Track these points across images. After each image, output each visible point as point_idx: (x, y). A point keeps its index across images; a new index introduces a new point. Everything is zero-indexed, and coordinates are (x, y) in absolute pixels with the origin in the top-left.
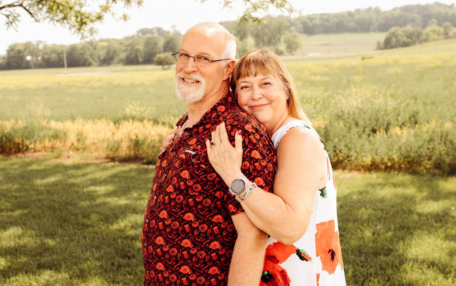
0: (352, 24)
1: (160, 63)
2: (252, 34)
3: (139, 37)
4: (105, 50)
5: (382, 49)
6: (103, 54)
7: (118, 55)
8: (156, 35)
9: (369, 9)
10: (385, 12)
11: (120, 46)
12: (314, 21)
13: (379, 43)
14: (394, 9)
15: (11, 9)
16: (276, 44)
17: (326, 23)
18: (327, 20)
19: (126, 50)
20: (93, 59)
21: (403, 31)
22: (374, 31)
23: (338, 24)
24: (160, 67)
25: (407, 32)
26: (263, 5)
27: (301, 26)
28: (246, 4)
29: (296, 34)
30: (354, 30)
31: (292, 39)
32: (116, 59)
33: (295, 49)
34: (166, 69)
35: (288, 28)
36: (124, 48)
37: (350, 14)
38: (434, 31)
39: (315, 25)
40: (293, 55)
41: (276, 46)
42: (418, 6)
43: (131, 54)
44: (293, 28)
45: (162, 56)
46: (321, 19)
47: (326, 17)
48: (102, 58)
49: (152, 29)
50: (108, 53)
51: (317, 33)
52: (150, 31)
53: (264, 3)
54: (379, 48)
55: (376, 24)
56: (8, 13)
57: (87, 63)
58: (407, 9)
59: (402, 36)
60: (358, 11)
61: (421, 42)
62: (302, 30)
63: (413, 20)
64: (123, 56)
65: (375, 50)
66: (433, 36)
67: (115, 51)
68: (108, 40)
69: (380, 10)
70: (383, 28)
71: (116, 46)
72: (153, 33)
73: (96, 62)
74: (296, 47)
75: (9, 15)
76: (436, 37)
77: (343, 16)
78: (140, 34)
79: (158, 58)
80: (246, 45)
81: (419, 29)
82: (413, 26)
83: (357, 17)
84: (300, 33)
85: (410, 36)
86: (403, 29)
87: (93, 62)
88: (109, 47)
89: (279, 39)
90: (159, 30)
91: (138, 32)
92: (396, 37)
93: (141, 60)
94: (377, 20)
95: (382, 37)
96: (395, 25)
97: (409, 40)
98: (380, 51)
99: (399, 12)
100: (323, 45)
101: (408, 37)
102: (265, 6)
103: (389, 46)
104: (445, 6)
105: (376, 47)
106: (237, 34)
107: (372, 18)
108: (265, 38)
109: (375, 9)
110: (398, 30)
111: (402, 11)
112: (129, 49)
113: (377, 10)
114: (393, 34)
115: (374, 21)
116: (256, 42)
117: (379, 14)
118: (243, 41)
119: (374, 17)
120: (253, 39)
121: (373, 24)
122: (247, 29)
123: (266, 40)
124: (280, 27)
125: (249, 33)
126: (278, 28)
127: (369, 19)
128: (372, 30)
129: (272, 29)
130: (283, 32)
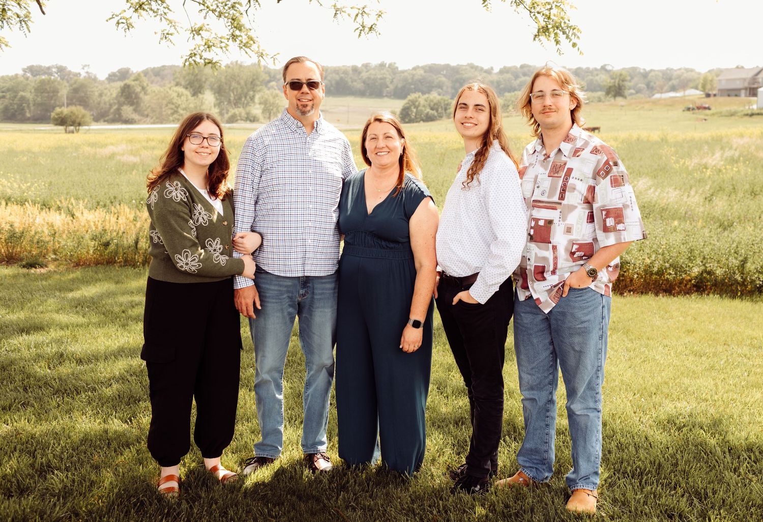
0: (359, 85)
1: (62, 121)
2: (212, 89)
3: (27, 79)
8: (56, 77)
9: (382, 65)
10: (403, 72)
14: (414, 69)
16: (248, 104)
19: (3, 97)
21: (426, 100)
22: (389, 96)
23: (338, 83)
24: (61, 128)
25: (432, 101)
26: (221, 42)
28: (193, 38)
30: (361, 94)
31: (271, 100)
34: (73, 132)
35: (266, 83)
37: (355, 70)
41: (248, 109)
42: (447, 67)
43: (11, 105)
44: (273, 83)
45: (65, 110)
49: (49, 68)
52: (47, 71)
53: (223, 40)
55: (392, 87)
58: (432, 69)
59: (424, 106)
60: (366, 66)
63: (440, 86)
69: (397, 68)
70: (400, 93)
72: (51, 74)
77: (346, 72)
78: (29, 75)
79: (58, 114)
80: (202, 103)
81: (447, 97)
82: (439, 94)
83: (364, 75)
85: (435, 106)
86: (426, 96)
89: (252, 99)
90: (61, 70)
91: (24, 70)
92: (417, 107)
93: (28, 115)
94: (392, 82)
95: (398, 105)
96: (416, 90)
97: (434, 112)
99: (422, 72)
101: (432, 109)
102: (223, 45)
103: (407, 120)
104: (482, 69)
106: (189, 87)
107: (385, 78)
108: (232, 95)
109: (390, 65)
110: (419, 97)
111: (425, 72)
112: (8, 95)
113: (393, 69)
114: (413, 102)
115: (388, 82)
116: (217, 99)
117: (394, 73)
118: (197, 97)
119: (389, 77)
120: (213, 96)
121: (387, 87)
122: (204, 80)
123: (232, 99)
124: (254, 80)
125: (206, 86)
126: (252, 82)
127: (381, 79)
128: (384, 95)
129: (242, 82)
130: (258, 88)
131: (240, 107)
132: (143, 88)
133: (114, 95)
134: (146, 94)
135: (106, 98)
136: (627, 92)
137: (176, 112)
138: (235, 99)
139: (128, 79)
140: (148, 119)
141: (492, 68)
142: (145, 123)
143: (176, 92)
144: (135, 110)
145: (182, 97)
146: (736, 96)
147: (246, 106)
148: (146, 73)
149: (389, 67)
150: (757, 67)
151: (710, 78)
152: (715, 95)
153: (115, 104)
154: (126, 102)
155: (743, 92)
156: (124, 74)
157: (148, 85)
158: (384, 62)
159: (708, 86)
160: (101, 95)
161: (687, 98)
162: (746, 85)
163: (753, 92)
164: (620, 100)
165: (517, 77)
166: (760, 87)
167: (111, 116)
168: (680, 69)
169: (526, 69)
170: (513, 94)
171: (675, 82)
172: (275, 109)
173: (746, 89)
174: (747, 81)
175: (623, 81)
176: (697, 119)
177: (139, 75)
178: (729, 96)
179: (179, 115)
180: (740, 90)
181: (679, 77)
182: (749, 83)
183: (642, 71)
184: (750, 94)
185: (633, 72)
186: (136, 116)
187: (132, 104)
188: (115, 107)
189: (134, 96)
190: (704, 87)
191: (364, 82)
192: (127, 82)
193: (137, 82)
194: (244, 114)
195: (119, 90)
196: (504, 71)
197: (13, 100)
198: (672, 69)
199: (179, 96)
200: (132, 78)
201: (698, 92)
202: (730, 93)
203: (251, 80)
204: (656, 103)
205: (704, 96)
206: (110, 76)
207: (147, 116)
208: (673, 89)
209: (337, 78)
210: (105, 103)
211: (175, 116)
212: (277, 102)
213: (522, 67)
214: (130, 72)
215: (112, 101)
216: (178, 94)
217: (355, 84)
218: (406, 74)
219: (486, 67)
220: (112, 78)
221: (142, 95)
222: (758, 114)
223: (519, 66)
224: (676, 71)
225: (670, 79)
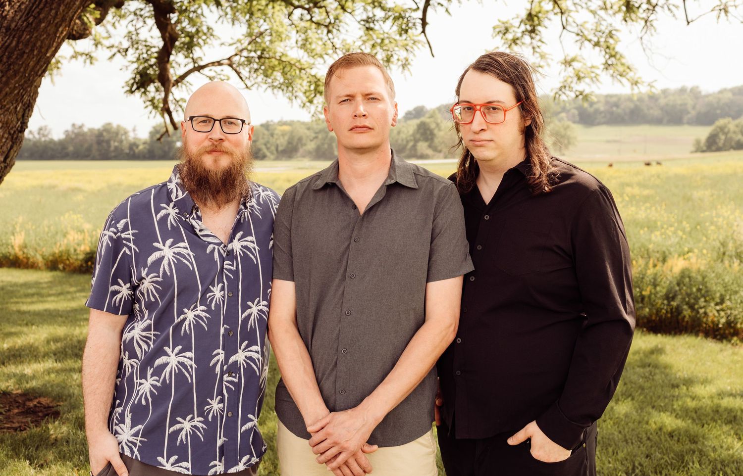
0: (656, 113)
4: (286, 138)
5: (703, 151)
6: (283, 142)
7: (305, 145)
9: (683, 90)
10: (707, 96)
11: (308, 132)
12: (595, 106)
13: (698, 142)
14: (721, 92)
15: (218, 69)
17: (614, 109)
18: (616, 105)
19: (316, 137)
20: (268, 149)
21: (737, 126)
22: (691, 123)
23: (632, 111)
27: (576, 112)
29: (569, 123)
30: (657, 122)
31: (563, 132)
32: (301, 151)
33: (566, 147)
35: (557, 114)
36: (313, 135)
37: (652, 97)
39: (597, 111)
40: (563, 154)
43: (323, 144)
44: (563, 115)
46: (607, 103)
47: (614, 99)
48: (280, 149)
50: (289, 143)
51: (599, 124)
54: (699, 149)
55: (693, 113)
56: (212, 74)
57: (260, 155)
59: (735, 132)
60: (665, 92)
62: (577, 118)
64: (311, 146)
65: (692, 152)
67: (300, 139)
68: (291, 123)
69: (700, 92)
70: (704, 119)
71: (303, 132)
73: (272, 153)
74: (569, 143)
75: (214, 77)
77: (641, 100)
83: (662, 101)
84: (574, 122)
86: (737, 122)
87: (268, 154)
88: (292, 132)
92: (726, 134)
94: (694, 108)
95: (703, 133)
96: (723, 116)
98: (699, 155)
99: (729, 95)
100: (609, 142)
103: (714, 148)
105: (693, 149)
107: (686, 104)
109: (692, 90)
110: (729, 123)
111: (734, 94)
112: (320, 136)
113: (695, 93)
114: (722, 129)
115: (689, 108)
117: (697, 98)
119: (690, 102)
121: (688, 113)
127: (681, 105)
128: (684, 122)
130: (549, 120)
132: (438, 125)
133: (411, 132)
134: (440, 130)
135: (403, 136)
139: (424, 116)
140: (442, 155)
142: (438, 158)
144: (430, 146)
148: (439, 109)
153: (411, 140)
154: (422, 139)
156: (418, 112)
157: (442, 122)
158: (684, 86)
160: (399, 133)
167: (407, 152)
172: (566, 142)
177: (434, 111)
186: (430, 152)
187: (426, 140)
188: (411, 144)
189: (428, 132)
191: (662, 109)
192: (423, 119)
193: (432, 119)
195: (415, 127)
197: (325, 140)
200: (427, 115)
206: (407, 114)
207: (440, 151)
209: (632, 106)
210: (402, 140)
212: (568, 133)
214: (425, 110)
215: (409, 138)
217: (651, 111)
218: (711, 98)
220: (409, 116)
221: (436, 131)
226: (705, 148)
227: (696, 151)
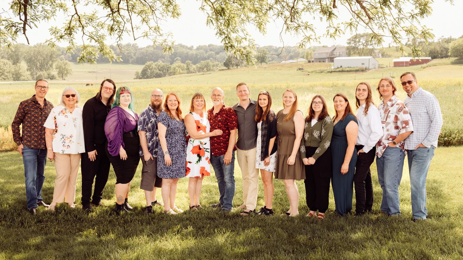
2: (25, 60)
5: (140, 78)
10: (141, 49)
13: (137, 73)
14: (148, 47)
16: (48, 69)
21: (156, 65)
22: (133, 63)
25: (159, 66)
27: (70, 56)
29: (67, 61)
31: (63, 66)
33: (66, 75)
35: (58, 56)
38: (179, 67)
40: (64, 80)
44: (63, 56)
54: (138, 77)
55: (135, 58)
59: (155, 69)
60: (119, 46)
61: (170, 74)
62: (71, 59)
63: (163, 57)
65: (134, 79)
66: (179, 70)
69: (138, 47)
70: (140, 61)
74: (67, 73)
76: (181, 71)
80: (20, 69)
81: (168, 64)
82: (163, 62)
83: (118, 51)
84: (69, 61)
85: (162, 69)
86: (156, 63)
89: (51, 66)
92: (151, 69)
95: (139, 68)
96: (150, 60)
97: (161, 72)
98: (138, 80)
99: (152, 49)
100: (90, 72)
101: (160, 70)
103: (145, 77)
104: (187, 47)
106: (10, 59)
107: (131, 53)
108: (38, 64)
110: (152, 64)
111: (154, 49)
113: (135, 47)
114: (149, 66)
115: (132, 55)
116: (29, 66)
117: (136, 50)
118: (16, 65)
119: (133, 52)
120: (26, 64)
121: (132, 58)
122: (20, 54)
123: (38, 66)
124: (52, 55)
125: (21, 58)
126: (50, 56)
127: (128, 53)
128: (131, 62)
129: (45, 56)
130: (55, 60)
131: (43, 71)
136: (267, 61)
137: (3, 74)
138: (40, 66)
141: (192, 47)
143: (3, 62)
145: (7, 65)
146: (323, 62)
147: (48, 70)
149: (132, 46)
150: (334, 45)
151: (310, 53)
152: (313, 61)
155: (327, 60)
158: (129, 43)
159: (309, 57)
161: (299, 63)
162: (328, 56)
163: (332, 60)
164: (263, 64)
165: (206, 52)
166: (335, 57)
168: (295, 47)
169: (211, 47)
170: (205, 61)
171: (292, 54)
172: (66, 72)
173: (328, 58)
174: (329, 54)
175: (265, 54)
176: (304, 75)
178: (320, 62)
179: (5, 76)
180: (325, 58)
181: (294, 51)
182: (330, 55)
183: (274, 48)
184: (330, 61)
185: (270, 48)
190: (307, 58)
194: (46, 75)
196: (199, 48)
198: (290, 47)
199: (5, 64)
201: (304, 60)
202: (320, 60)
203: (50, 54)
204: (282, 66)
205: (307, 62)
208: (291, 58)
211: (3, 76)
212: (67, 67)
213: (209, 46)
216: (4, 63)
218: (143, 50)
219: (189, 46)
222: (334, 71)
223: (207, 46)
224: (293, 48)
225: (290, 52)
226: (141, 77)
227: (136, 78)
